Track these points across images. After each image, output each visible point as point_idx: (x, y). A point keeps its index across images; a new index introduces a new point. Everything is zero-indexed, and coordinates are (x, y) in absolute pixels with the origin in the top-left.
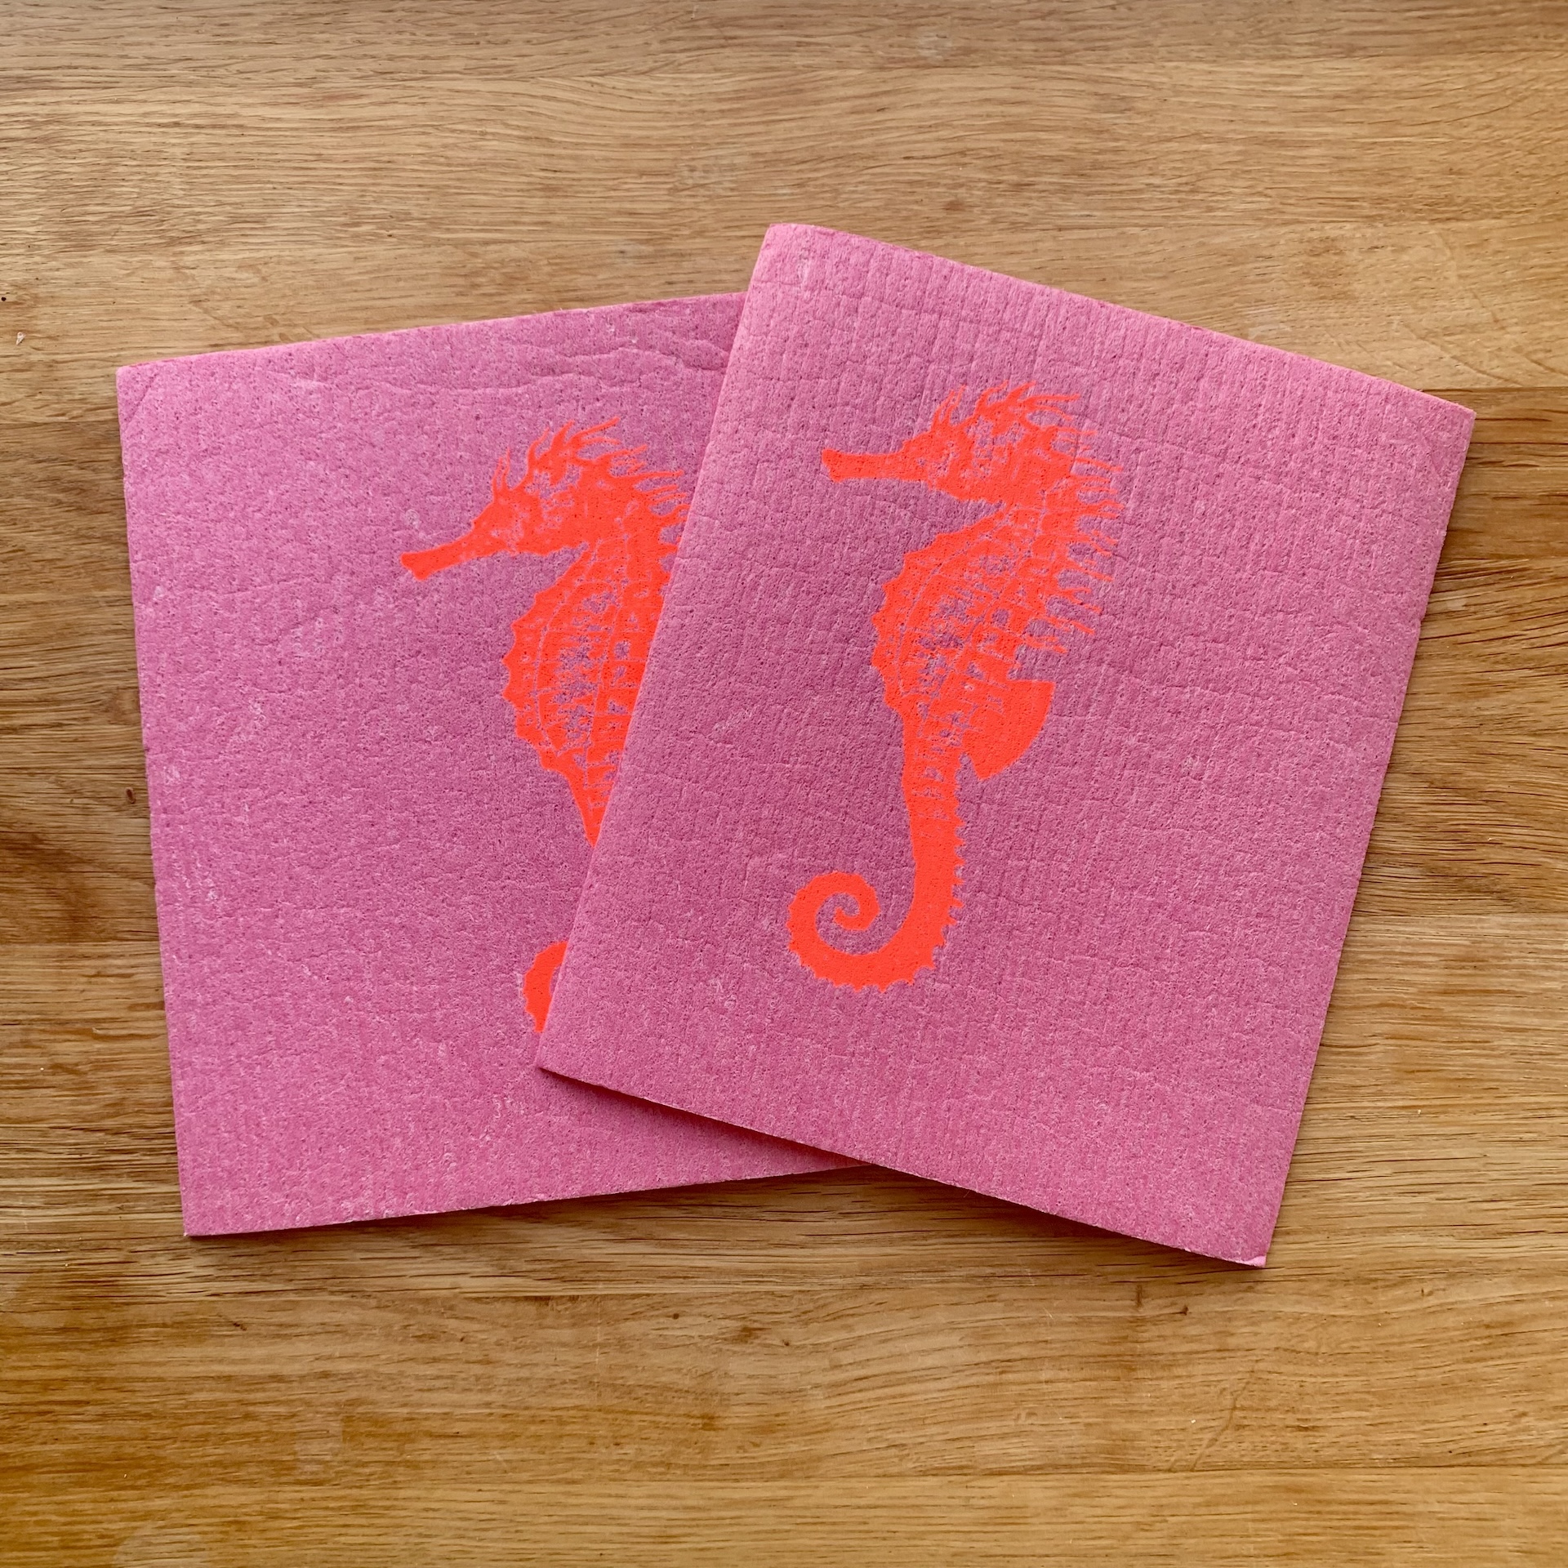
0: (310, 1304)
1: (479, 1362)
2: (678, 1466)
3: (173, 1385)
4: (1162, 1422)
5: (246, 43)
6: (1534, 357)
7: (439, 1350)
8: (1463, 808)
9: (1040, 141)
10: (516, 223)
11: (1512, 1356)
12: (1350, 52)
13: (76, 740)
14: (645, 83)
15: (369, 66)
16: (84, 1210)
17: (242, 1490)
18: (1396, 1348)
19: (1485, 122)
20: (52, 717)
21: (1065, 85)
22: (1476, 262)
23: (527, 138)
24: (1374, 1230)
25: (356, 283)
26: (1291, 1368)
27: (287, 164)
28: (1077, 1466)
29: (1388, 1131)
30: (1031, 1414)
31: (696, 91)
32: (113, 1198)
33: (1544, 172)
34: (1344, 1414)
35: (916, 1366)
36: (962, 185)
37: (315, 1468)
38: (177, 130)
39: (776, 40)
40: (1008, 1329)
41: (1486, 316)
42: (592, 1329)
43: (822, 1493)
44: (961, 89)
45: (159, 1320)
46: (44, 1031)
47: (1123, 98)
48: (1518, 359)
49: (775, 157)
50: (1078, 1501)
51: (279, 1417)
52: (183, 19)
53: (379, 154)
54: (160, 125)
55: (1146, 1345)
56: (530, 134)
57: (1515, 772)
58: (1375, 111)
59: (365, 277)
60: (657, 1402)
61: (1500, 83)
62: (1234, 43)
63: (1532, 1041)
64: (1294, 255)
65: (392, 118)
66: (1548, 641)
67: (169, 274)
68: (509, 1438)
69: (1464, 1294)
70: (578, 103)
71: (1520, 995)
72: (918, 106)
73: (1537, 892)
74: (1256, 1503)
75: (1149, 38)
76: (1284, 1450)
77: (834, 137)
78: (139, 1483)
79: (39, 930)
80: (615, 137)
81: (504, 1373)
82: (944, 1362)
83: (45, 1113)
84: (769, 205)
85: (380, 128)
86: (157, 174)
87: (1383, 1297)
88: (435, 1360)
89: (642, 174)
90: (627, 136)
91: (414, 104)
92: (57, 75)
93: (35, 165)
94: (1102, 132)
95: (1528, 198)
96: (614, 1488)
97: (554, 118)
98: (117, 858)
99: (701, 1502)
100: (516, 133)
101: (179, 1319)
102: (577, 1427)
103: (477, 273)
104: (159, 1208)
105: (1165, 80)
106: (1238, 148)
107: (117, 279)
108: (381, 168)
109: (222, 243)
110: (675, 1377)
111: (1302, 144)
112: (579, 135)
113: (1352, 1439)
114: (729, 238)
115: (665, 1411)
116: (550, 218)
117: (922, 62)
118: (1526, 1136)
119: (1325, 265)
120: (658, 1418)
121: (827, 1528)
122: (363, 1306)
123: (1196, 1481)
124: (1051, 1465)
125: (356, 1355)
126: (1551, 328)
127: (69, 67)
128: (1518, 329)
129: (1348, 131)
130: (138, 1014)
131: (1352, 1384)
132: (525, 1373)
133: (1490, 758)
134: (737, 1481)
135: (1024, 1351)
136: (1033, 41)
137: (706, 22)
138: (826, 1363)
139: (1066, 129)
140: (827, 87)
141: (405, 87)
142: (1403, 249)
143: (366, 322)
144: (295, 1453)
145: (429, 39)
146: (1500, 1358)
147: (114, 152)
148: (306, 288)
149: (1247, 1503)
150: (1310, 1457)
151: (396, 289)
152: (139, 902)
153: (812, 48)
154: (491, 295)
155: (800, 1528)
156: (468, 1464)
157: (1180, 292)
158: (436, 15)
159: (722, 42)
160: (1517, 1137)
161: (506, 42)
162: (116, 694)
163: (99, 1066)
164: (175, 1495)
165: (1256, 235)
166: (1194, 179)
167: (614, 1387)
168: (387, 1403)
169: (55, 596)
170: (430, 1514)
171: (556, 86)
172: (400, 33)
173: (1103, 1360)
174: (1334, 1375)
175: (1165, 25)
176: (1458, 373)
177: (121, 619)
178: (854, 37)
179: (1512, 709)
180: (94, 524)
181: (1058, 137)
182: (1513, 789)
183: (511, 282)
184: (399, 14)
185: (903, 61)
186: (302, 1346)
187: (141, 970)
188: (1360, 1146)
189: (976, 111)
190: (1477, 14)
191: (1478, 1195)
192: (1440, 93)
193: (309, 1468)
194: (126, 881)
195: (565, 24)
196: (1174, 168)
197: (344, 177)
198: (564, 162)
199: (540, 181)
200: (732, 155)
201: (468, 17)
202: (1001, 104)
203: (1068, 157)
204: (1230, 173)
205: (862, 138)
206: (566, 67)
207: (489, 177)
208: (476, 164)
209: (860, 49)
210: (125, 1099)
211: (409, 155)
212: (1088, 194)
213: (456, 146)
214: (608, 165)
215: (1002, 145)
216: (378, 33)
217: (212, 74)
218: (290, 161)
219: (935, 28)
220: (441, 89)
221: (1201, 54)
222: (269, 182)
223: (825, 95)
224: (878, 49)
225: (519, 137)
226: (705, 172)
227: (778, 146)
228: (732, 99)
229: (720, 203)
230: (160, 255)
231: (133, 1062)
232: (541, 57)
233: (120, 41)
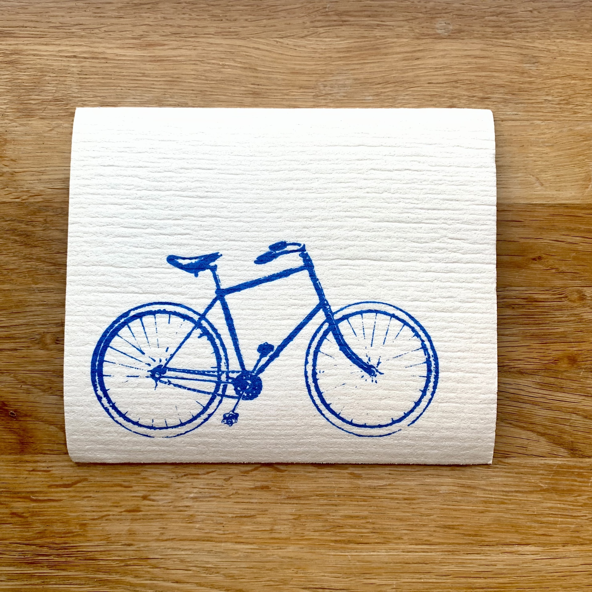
5: (109, 17)
9: (493, 77)
13: (23, 357)
14: (303, 42)
15: (169, 30)
16: (26, 582)
20: (12, 346)
21: (506, 49)
23: (245, 68)
27: (127, 78)
31: (328, 47)
32: (39, 577)
36: (455, 97)
38: (75, 59)
39: (367, 23)
44: (456, 50)
46: (6, 497)
47: (534, 57)
49: (366, 81)
53: (174, 74)
54: (66, 57)
56: (247, 66)
62: (590, 31)
65: (180, 56)
70: (270, 51)
72: (435, 57)
77: (394, 72)
79: (5, 448)
80: (288, 69)
83: (7, 536)
85: (174, 61)
86: (65, 81)
89: (301, 88)
90: (294, 69)
91: (190, 50)
92: (16, 30)
93: (6, 75)
94: (523, 73)
97: (259, 58)
98: (43, 415)
100: (239, 65)
104: (61, 582)
105: (555, 48)
107: (44, 132)
108: (174, 81)
112: (270, 67)
117: (438, 36)
127: (23, 27)
130: (53, 490)
136: (492, 27)
137: (333, 13)
139: (506, 71)
140: (391, 47)
141: (186, 41)
145: (198, 17)
147: (44, 69)
152: (53, 436)
153: (384, 27)
157: (560, 153)
158: (202, 6)
159: (341, 23)
161: (235, 20)
162: (43, 335)
163: (33, 514)
166: (568, 97)
169: (14, 287)
171: (260, 43)
172: (183, 14)
175: (556, 21)
177: (46, 299)
178: (405, 23)
180: (33, 252)
181: (503, 75)
185: (429, 35)
187: (53, 469)
189: (463, 61)
194: (47, 426)
195: (264, 12)
196: (558, 92)
197: (156, 85)
198: (263, 80)
199: (251, 89)
200: (344, 79)
201: (217, 7)
202: (475, 58)
203: (507, 85)
204: (585, 95)
205: (408, 73)
206: (265, 33)
207: (226, 87)
208: (220, 80)
209: (408, 28)
210: (45, 530)
211: (187, 75)
212: (516, 104)
213: (210, 71)
214: (284, 82)
215: (475, 78)
216: (173, 14)
217: (92, 32)
218: (129, 76)
219: (444, 19)
220: (203, 42)
221: (573, 36)
222: (119, 86)
223: (390, 51)
224: (416, 29)
225: (241, 67)
226: (332, 87)
227: (366, 75)
228: (345, 51)
229: (338, 103)
230: (66, 121)
231: (50, 512)
232: (252, 28)
233: (47, 14)
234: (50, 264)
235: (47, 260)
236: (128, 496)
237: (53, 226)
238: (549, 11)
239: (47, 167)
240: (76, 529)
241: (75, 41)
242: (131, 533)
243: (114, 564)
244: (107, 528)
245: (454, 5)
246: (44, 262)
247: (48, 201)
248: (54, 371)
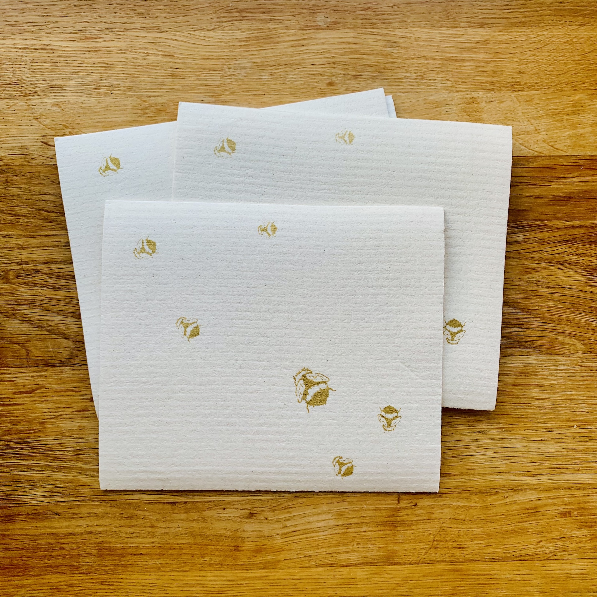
0: (85, 506)
1: (149, 527)
2: (225, 565)
3: (32, 537)
4: (407, 546)
5: (54, 16)
6: (550, 144)
7: (134, 522)
8: (521, 316)
9: (363, 58)
10: (161, 89)
11: (537, 520)
12: (482, 25)
14: (211, 34)
15: (103, 26)
17: (59, 576)
18: (494, 518)
19: (533, 53)
21: (373, 37)
22: (529, 107)
23: (166, 56)
24: (487, 474)
25: (99, 112)
26: (455, 525)
27: (71, 65)
28: (375, 563)
29: (492, 437)
30: (358, 544)
31: (231, 37)
32: (8, 466)
33: (555, 73)
34: (475, 542)
35: (315, 526)
36: (334, 76)
37: (87, 568)
38: (27, 50)
39: (262, 18)
40: (350, 513)
41: (532, 128)
42: (193, 514)
43: (280, 574)
44: (333, 38)
45: (26, 513)
47: (395, 42)
48: (544, 145)
49: (262, 64)
50: (376, 576)
51: (73, 548)
52: (29, 6)
53: (108, 61)
54: (21, 48)
55: (401, 518)
56: (166, 54)
57: (542, 302)
58: (491, 48)
59: (102, 110)
60: (217, 541)
61: (539, 38)
62: (438, 21)
63: (546, 403)
64: (460, 104)
65: (112, 47)
66: (554, 252)
67: (25, 107)
68: (161, 555)
69: (520, 497)
70: (185, 42)
71: (542, 386)
72: (317, 44)
73: (549, 347)
74: (442, 575)
75: (406, 19)
76: (453, 556)
77: (285, 56)
78: (19, 574)
80: (200, 55)
81: (159, 531)
82: (325, 525)
84: (259, 83)
85: (108, 51)
86: (19, 68)
87: (490, 499)
88: (132, 526)
89: (210, 70)
90: (204, 55)
91: (121, 42)
94: (387, 55)
95: (549, 83)
96: (202, 573)
97: (175, 47)
98: (8, 336)
99: (234, 578)
100: (160, 53)
101: (33, 512)
102: (188, 551)
103: (146, 108)
104: (25, 470)
105: (412, 35)
106: (440, 62)
107: (4, 109)
108: (108, 67)
109: (46, 96)
110: (224, 532)
111: (464, 61)
112: (185, 54)
113: (477, 551)
114: (244, 96)
115: (221, 544)
116: (175, 87)
117: (318, 27)
118: (543, 438)
119: (472, 108)
120: (217, 547)
121: (281, 587)
122: (105, 506)
123: (419, 568)
124: (365, 563)
125: (103, 524)
126: (557, 133)
128: (544, 133)
129: (481, 56)
130: (17, 396)
131: (478, 531)
132: (167, 531)
133: (531, 297)
134: (248, 570)
135: (356, 520)
136: (361, 19)
137: (235, 10)
138: (281, 526)
139: (373, 54)
140: (282, 36)
141: (117, 35)
142: (502, 102)
143: (103, 127)
144: (79, 562)
145: (127, 15)
146: (532, 521)
147: (2, 59)
148: (79, 113)
149: (438, 576)
150: (462, 558)
151: (115, 114)
152: (16, 353)
153: (276, 21)
154: (151, 117)
155: (272, 587)
156: (146, 565)
158: (129, 6)
159: (241, 18)
160: (540, 439)
161: (157, 17)
162: (7, 272)
164: (33, 578)
165: (446, 96)
166: (422, 74)
167: (201, 536)
168: (115, 543)
170: (132, 584)
171: (176, 35)
172: (115, 13)
173: (385, 523)
174: (471, 528)
175: (412, 14)
176: (521, 150)
177: (8, 243)
178: (292, 17)
179: (540, 278)
181: (371, 57)
182: (540, 308)
183: (159, 111)
184: (115, 5)
185: (311, 27)
186: (81, 521)
187: (17, 379)
188: (481, 443)
189: (339, 46)
190: (531, 11)
191: (525, 461)
192: (516, 42)
193: (84, 567)
194: (11, 345)
195: (180, 10)
196: (415, 70)
197: (94, 70)
198: (179, 65)
199: (171, 72)
200: (245, 63)
201: (142, 7)
202: (349, 44)
203: (375, 65)
204: (436, 72)
205: (295, 57)
206: (180, 27)
207: (150, 70)
208: (145, 65)
209: (295, 22)
210: (12, 428)
211: (119, 61)
212: (382, 80)
213: (137, 58)
214: (197, 66)
215: (349, 60)
216: (106, 13)
217: (41, 28)
218: (72, 63)
219: (323, 14)
220: (131, 36)
221: (426, 26)
222: (64, 72)
223: (282, 39)
224: (301, 22)
225: (163, 55)
226: (234, 69)
227: (263, 60)
228: (244, 41)
229: (240, 81)
230: (21, 100)
231: (15, 414)
232: (170, 23)
233: (4, 15)
234: (11, 215)
235: (8, 212)
236: (78, 399)
237: (13, 185)
238: (406, 6)
239: (7, 137)
240: (36, 426)
241: (27, 36)
242: (81, 428)
243: (68, 453)
244: (62, 425)
245: (331, 3)
246: (6, 213)
247: (9, 165)
248: (16, 301)
